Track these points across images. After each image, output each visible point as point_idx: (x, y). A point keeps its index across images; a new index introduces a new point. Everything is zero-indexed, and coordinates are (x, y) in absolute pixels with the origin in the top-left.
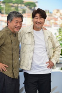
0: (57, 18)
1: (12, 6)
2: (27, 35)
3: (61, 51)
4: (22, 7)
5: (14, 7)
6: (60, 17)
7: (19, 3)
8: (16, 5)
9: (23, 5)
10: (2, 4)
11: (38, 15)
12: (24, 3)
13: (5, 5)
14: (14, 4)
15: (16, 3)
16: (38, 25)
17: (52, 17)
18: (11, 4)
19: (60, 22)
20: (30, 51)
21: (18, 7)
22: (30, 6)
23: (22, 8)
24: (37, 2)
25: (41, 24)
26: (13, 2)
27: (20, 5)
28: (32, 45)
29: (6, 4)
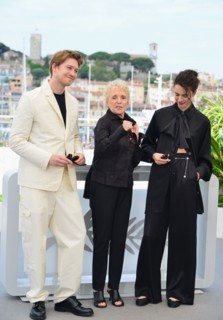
5: (112, 66)
9: (129, 64)
24: (155, 58)
26: (110, 59)
27: (122, 63)
29: (97, 60)
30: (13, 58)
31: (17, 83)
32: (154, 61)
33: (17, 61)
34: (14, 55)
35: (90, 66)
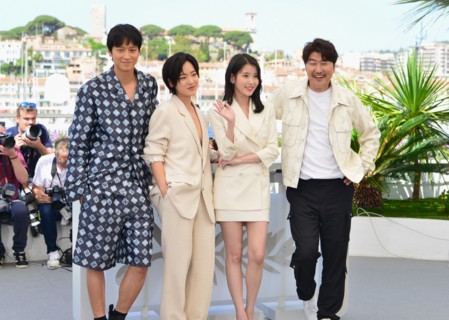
1: (194, 42)
2: (293, 104)
3: (378, 142)
4: (217, 45)
5: (198, 43)
7: (211, 34)
8: (202, 39)
9: (220, 40)
10: (167, 38)
12: (223, 34)
13: (176, 41)
14: (197, 36)
15: (203, 34)
17: (291, 68)
18: (191, 37)
20: (298, 141)
21: (207, 44)
22: (236, 40)
23: (217, 47)
24: (254, 32)
25: (325, 76)
26: (196, 33)
27: (212, 40)
28: (303, 128)
29: (177, 36)
30: (69, 37)
31: (76, 69)
32: (252, 35)
33: (75, 40)
34: (72, 32)
35: (169, 43)
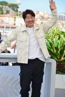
0: (37, 19)
4: (6, 8)
6: (39, 18)
7: (4, 4)
8: (1, 6)
11: (28, 15)
12: (8, 4)
16: (31, 23)
19: (39, 22)
20: (26, 47)
21: (2, 8)
22: (13, 7)
24: (19, 4)
25: (33, 22)
27: (4, 6)
28: (27, 42)
